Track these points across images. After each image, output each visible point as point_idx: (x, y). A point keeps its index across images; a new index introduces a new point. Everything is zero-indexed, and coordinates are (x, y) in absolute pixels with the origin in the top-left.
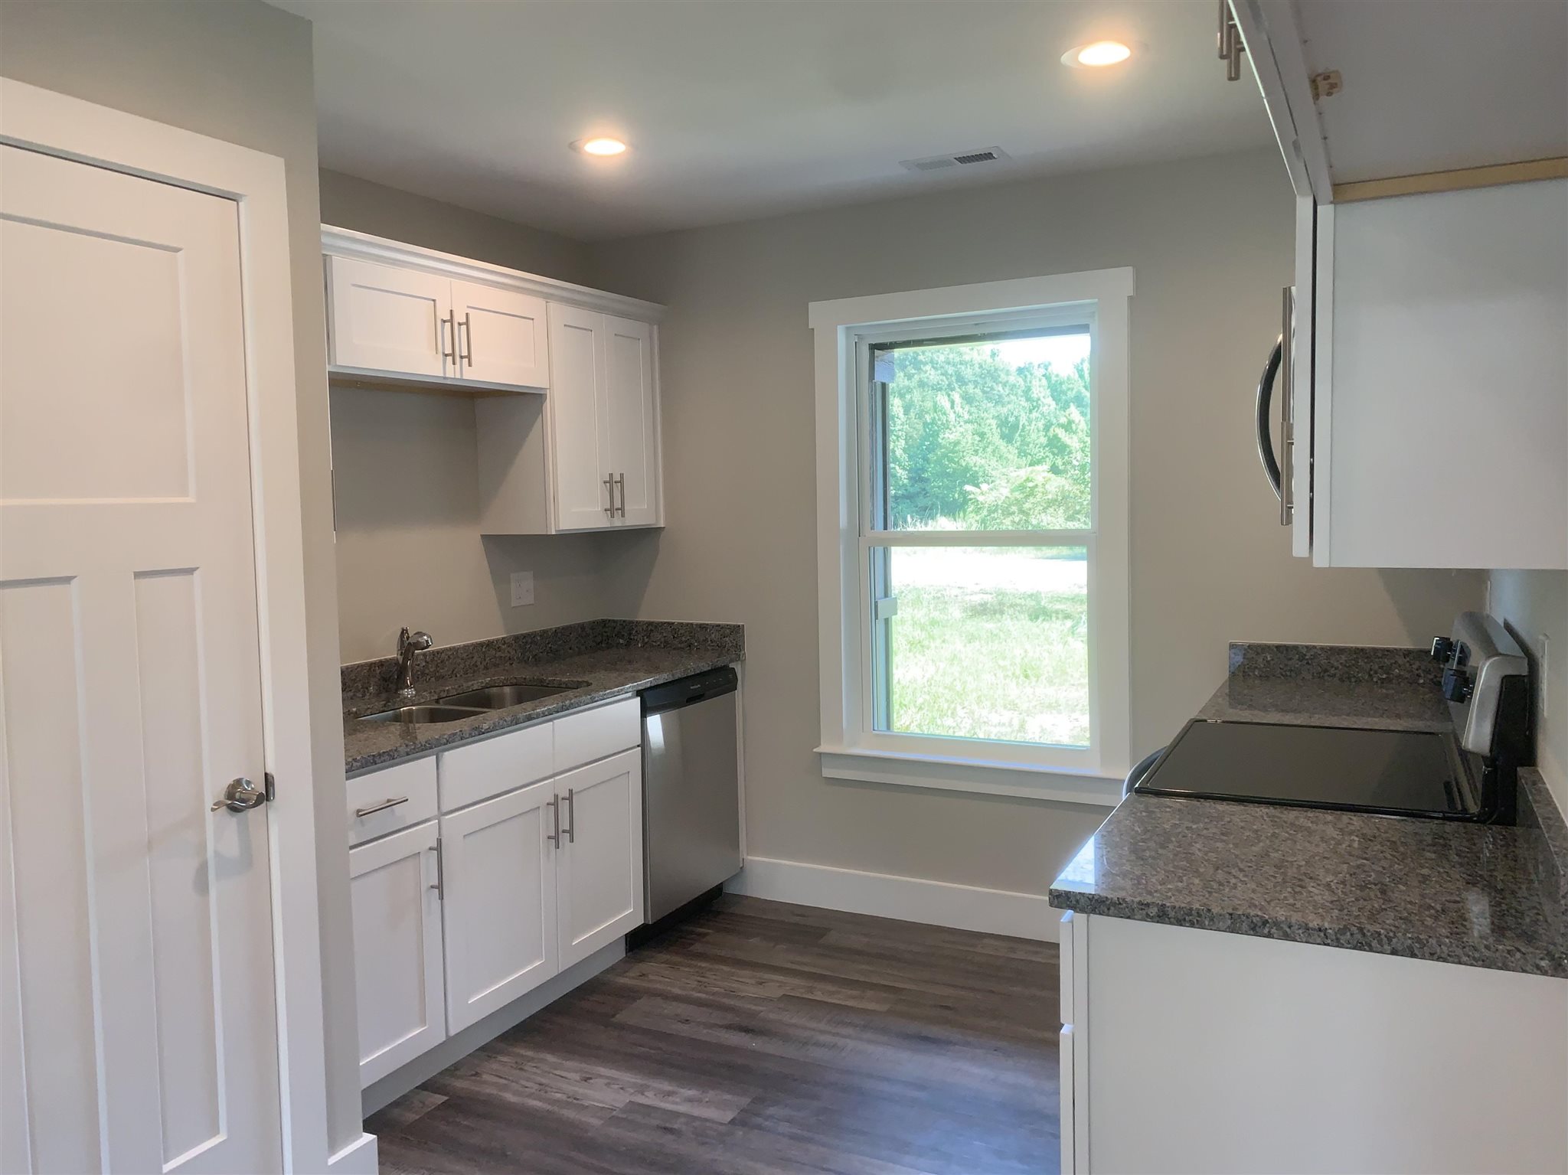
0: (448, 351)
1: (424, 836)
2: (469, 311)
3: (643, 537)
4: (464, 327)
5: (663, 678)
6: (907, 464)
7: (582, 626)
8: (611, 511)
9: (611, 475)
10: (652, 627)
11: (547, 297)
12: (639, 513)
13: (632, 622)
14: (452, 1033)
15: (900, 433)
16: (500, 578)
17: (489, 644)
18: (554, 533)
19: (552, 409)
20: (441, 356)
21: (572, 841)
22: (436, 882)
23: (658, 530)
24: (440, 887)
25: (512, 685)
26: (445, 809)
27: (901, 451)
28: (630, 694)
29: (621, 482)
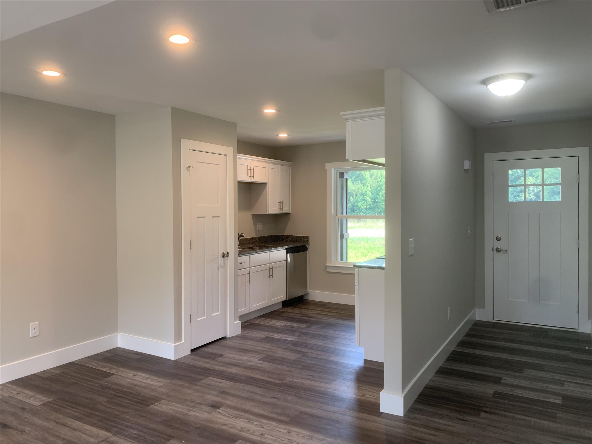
0: (250, 175)
1: (246, 271)
2: (254, 167)
3: (286, 215)
4: (253, 170)
5: (291, 246)
6: (371, 196)
7: (271, 236)
8: (280, 209)
9: (280, 201)
10: (288, 237)
11: (268, 162)
12: (285, 210)
13: (283, 235)
14: (250, 312)
15: (368, 185)
16: (255, 224)
17: (253, 238)
18: (268, 214)
19: (268, 187)
20: (248, 177)
21: (273, 277)
22: (249, 280)
23: (290, 214)
24: (249, 281)
25: (258, 247)
26: (250, 266)
27: (369, 191)
28: (284, 249)
29: (282, 203)
